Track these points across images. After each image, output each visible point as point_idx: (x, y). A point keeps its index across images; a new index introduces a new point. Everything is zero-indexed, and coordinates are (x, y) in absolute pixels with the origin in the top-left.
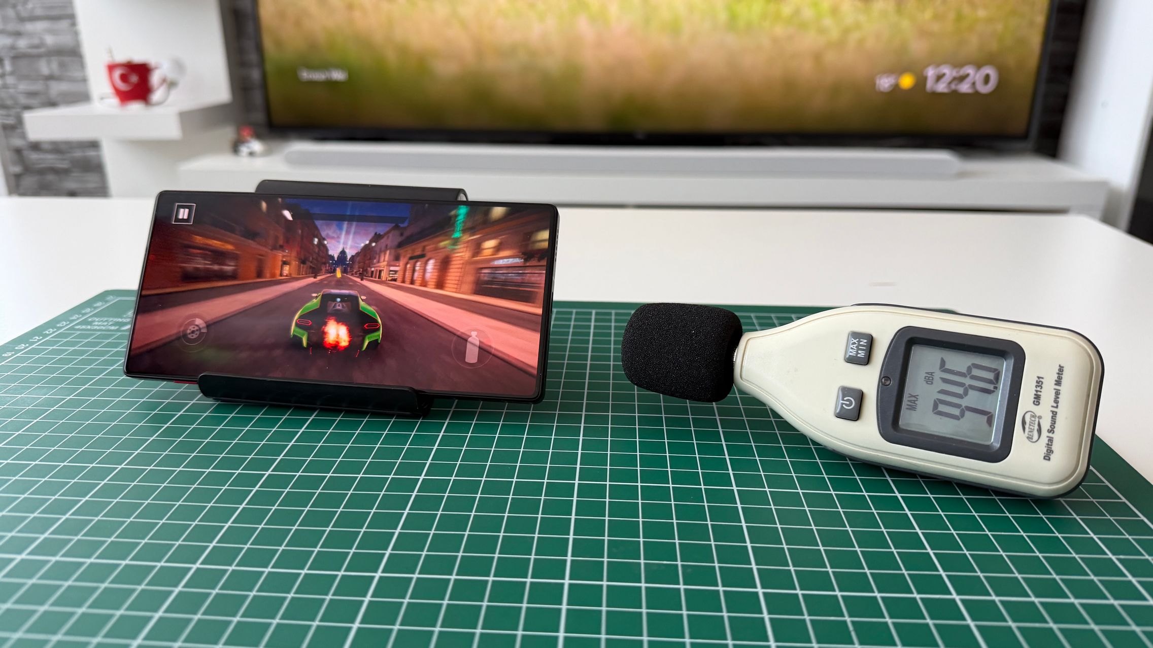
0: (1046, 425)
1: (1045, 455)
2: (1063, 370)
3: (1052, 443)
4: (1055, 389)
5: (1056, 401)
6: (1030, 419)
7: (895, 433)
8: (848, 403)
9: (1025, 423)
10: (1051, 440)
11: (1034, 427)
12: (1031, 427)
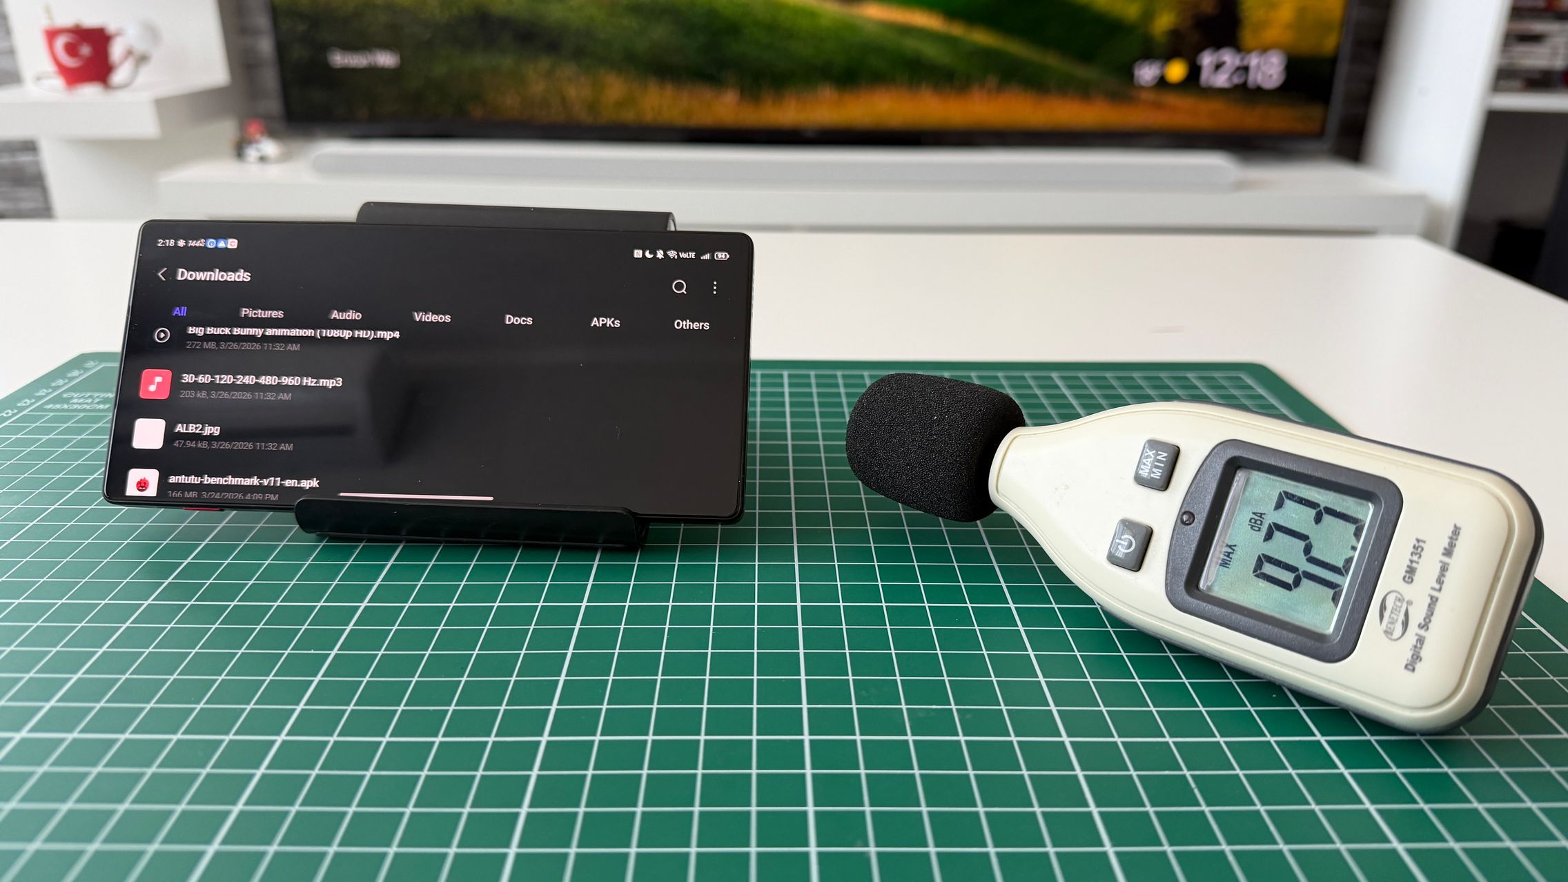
0: (1417, 616)
1: (1409, 662)
2: (1459, 533)
3: (1423, 644)
4: (1441, 562)
5: (1440, 580)
6: (1395, 604)
7: (1192, 598)
8: (1126, 544)
9: (1385, 609)
10: (1421, 640)
11: (1398, 616)
12: (1393, 615)
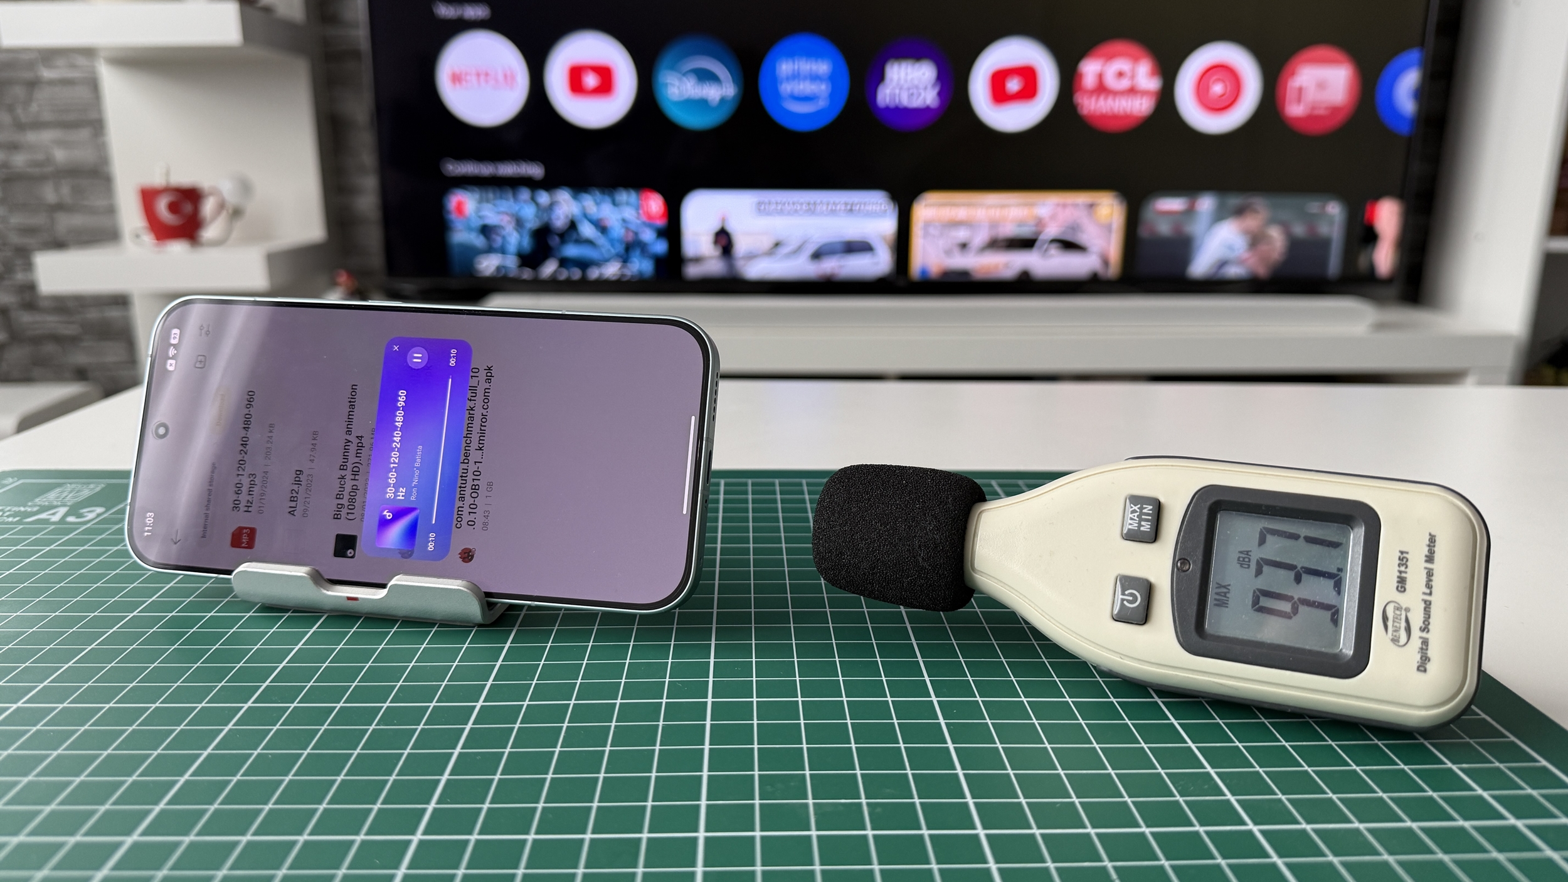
0: (1417, 621)
1: (1419, 664)
2: (1435, 541)
3: (1427, 646)
4: (1426, 568)
5: (1429, 584)
6: (1394, 612)
7: (1201, 640)
8: (1131, 598)
9: (1387, 619)
10: (1425, 642)
11: (1400, 623)
12: (1396, 624)
